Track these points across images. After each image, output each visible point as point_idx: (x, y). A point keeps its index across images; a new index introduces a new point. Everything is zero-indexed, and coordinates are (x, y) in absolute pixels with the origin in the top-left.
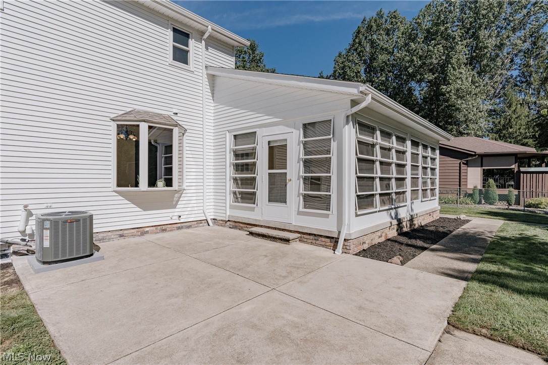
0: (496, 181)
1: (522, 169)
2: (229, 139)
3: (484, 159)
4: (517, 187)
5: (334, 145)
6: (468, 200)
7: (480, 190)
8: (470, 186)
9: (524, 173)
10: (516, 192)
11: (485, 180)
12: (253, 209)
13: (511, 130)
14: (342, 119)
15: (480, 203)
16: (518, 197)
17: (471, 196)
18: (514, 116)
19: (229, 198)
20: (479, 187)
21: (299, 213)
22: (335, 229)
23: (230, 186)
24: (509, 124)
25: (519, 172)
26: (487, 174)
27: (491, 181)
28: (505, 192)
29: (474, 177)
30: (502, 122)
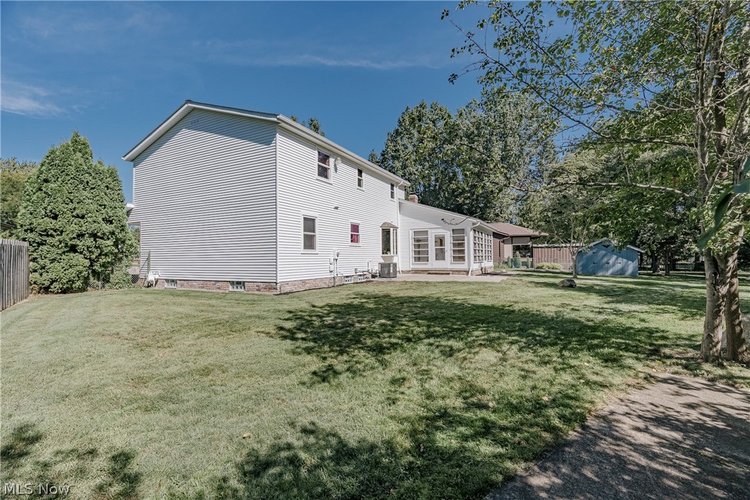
0: (520, 253)
1: (534, 245)
2: (411, 233)
3: (513, 239)
4: (531, 256)
5: (466, 238)
6: (505, 266)
7: (512, 260)
8: (506, 257)
9: (535, 247)
10: (531, 259)
11: (514, 253)
12: (427, 264)
13: (530, 215)
14: (470, 229)
15: (512, 267)
16: (532, 262)
17: (506, 263)
18: (532, 204)
19: (412, 260)
20: (511, 257)
21: (451, 263)
22: (467, 268)
23: (412, 254)
24: (529, 210)
25: (532, 247)
26: (516, 248)
27: (518, 253)
28: (525, 260)
29: (508, 250)
30: (525, 209)
